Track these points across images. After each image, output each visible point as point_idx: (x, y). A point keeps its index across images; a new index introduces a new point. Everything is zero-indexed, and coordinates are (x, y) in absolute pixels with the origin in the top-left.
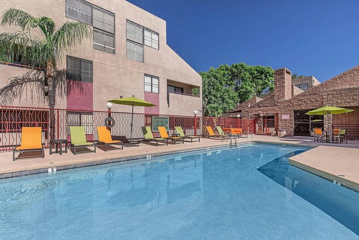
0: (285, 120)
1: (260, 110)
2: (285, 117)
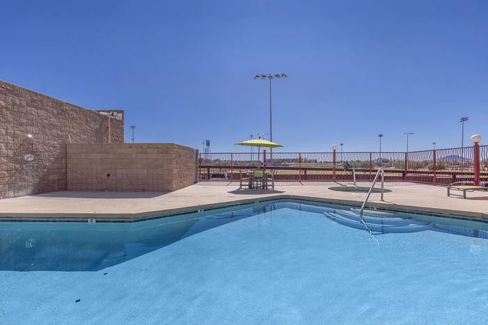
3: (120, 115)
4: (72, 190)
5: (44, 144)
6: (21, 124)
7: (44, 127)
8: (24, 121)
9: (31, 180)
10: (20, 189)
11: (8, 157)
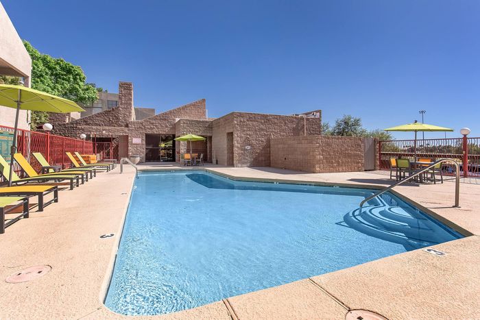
0: (137, 144)
1: (103, 130)
2: (136, 141)
3: (318, 114)
4: (274, 167)
5: (256, 140)
6: (244, 131)
7: (256, 131)
8: (245, 129)
9: (249, 159)
10: (244, 163)
11: (238, 147)
